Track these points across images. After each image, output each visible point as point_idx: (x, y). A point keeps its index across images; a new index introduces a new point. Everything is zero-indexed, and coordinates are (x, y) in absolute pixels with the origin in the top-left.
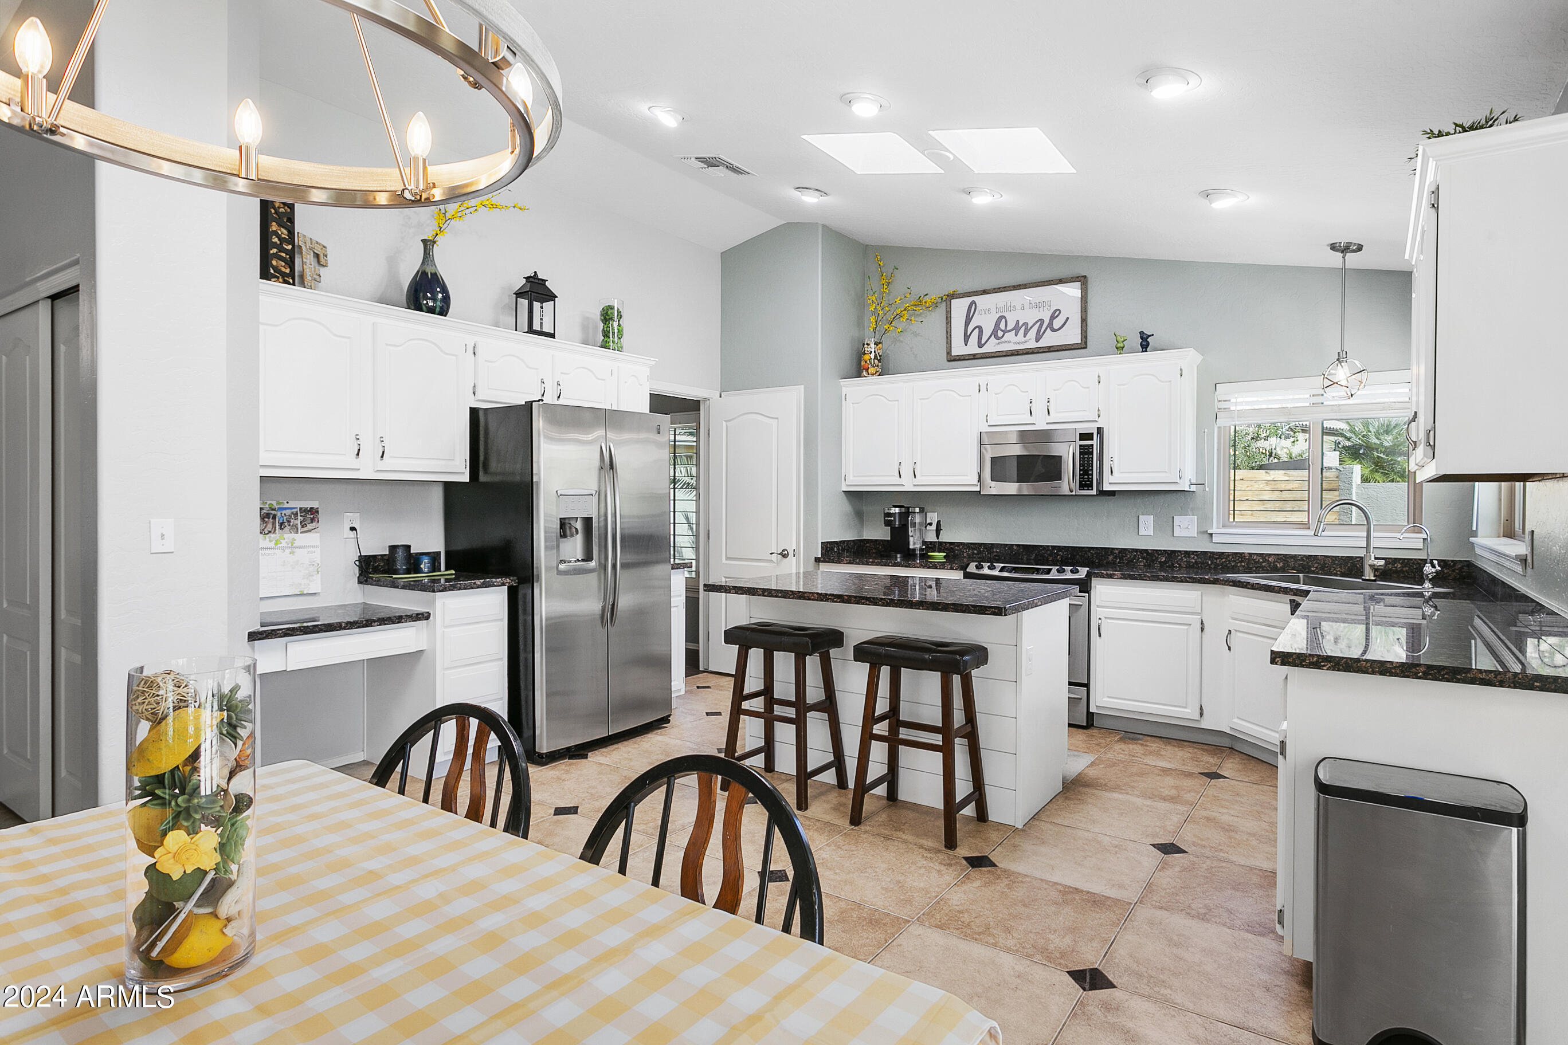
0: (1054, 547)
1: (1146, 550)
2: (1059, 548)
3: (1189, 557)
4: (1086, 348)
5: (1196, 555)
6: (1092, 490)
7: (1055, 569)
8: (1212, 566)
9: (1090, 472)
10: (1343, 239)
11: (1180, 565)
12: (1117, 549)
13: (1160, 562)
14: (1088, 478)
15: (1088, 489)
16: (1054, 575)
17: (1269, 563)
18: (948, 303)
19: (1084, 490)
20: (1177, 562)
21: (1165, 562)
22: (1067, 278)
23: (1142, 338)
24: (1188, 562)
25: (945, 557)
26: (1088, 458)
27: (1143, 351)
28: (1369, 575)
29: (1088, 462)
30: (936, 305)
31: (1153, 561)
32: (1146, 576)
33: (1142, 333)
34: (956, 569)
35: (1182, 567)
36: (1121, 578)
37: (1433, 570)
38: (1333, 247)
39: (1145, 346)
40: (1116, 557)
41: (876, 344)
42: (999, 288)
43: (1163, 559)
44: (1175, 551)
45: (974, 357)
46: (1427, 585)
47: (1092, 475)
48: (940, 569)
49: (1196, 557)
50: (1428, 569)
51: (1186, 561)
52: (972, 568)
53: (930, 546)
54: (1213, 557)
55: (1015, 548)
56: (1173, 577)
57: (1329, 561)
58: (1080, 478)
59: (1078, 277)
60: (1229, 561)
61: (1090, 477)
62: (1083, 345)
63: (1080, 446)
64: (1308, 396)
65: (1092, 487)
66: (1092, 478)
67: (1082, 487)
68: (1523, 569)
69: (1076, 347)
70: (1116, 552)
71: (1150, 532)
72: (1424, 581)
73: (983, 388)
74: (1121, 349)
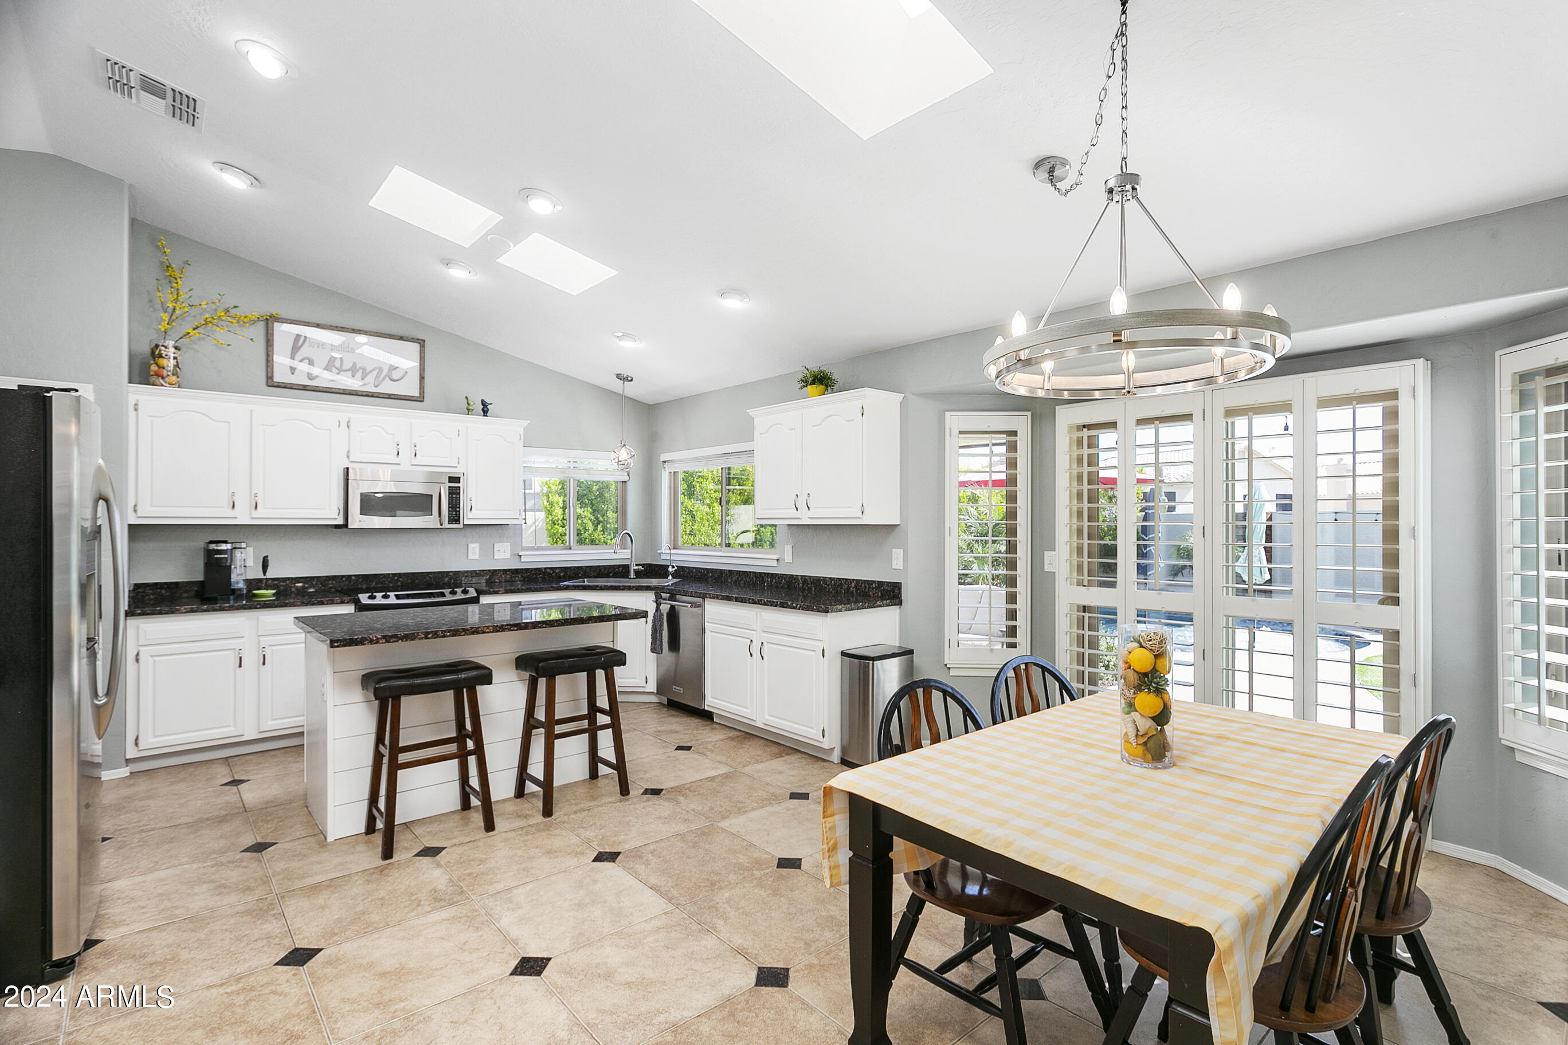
0: (394, 575)
1: (474, 571)
2: (399, 575)
3: (506, 573)
4: (422, 401)
6: (460, 524)
7: (447, 591)
8: (522, 579)
9: (458, 509)
10: (625, 373)
12: (451, 572)
14: (456, 514)
15: (456, 524)
16: (449, 597)
17: (556, 573)
18: (270, 325)
19: (452, 524)
20: (498, 578)
21: (489, 579)
22: (408, 338)
23: (482, 404)
24: (505, 578)
25: (274, 595)
26: (456, 498)
27: (484, 416)
28: (632, 575)
29: (456, 500)
30: (253, 322)
32: (522, 589)
33: (483, 401)
34: (348, 603)
35: (501, 582)
36: (504, 593)
37: (674, 569)
38: (618, 376)
39: (485, 412)
40: (450, 579)
41: (176, 348)
42: (337, 327)
44: (496, 570)
45: (305, 388)
46: (670, 577)
47: (459, 511)
48: (327, 604)
49: (511, 573)
50: (670, 569)
52: (364, 598)
53: (253, 584)
54: (522, 572)
55: (353, 578)
56: (541, 588)
57: (588, 570)
58: (449, 514)
59: (418, 339)
60: (532, 574)
62: (420, 399)
63: (449, 487)
64: (566, 462)
65: (459, 521)
66: (459, 514)
67: (451, 521)
68: (775, 564)
69: (415, 399)
70: (451, 574)
71: (477, 557)
72: (668, 576)
73: (344, 425)
74: (469, 411)
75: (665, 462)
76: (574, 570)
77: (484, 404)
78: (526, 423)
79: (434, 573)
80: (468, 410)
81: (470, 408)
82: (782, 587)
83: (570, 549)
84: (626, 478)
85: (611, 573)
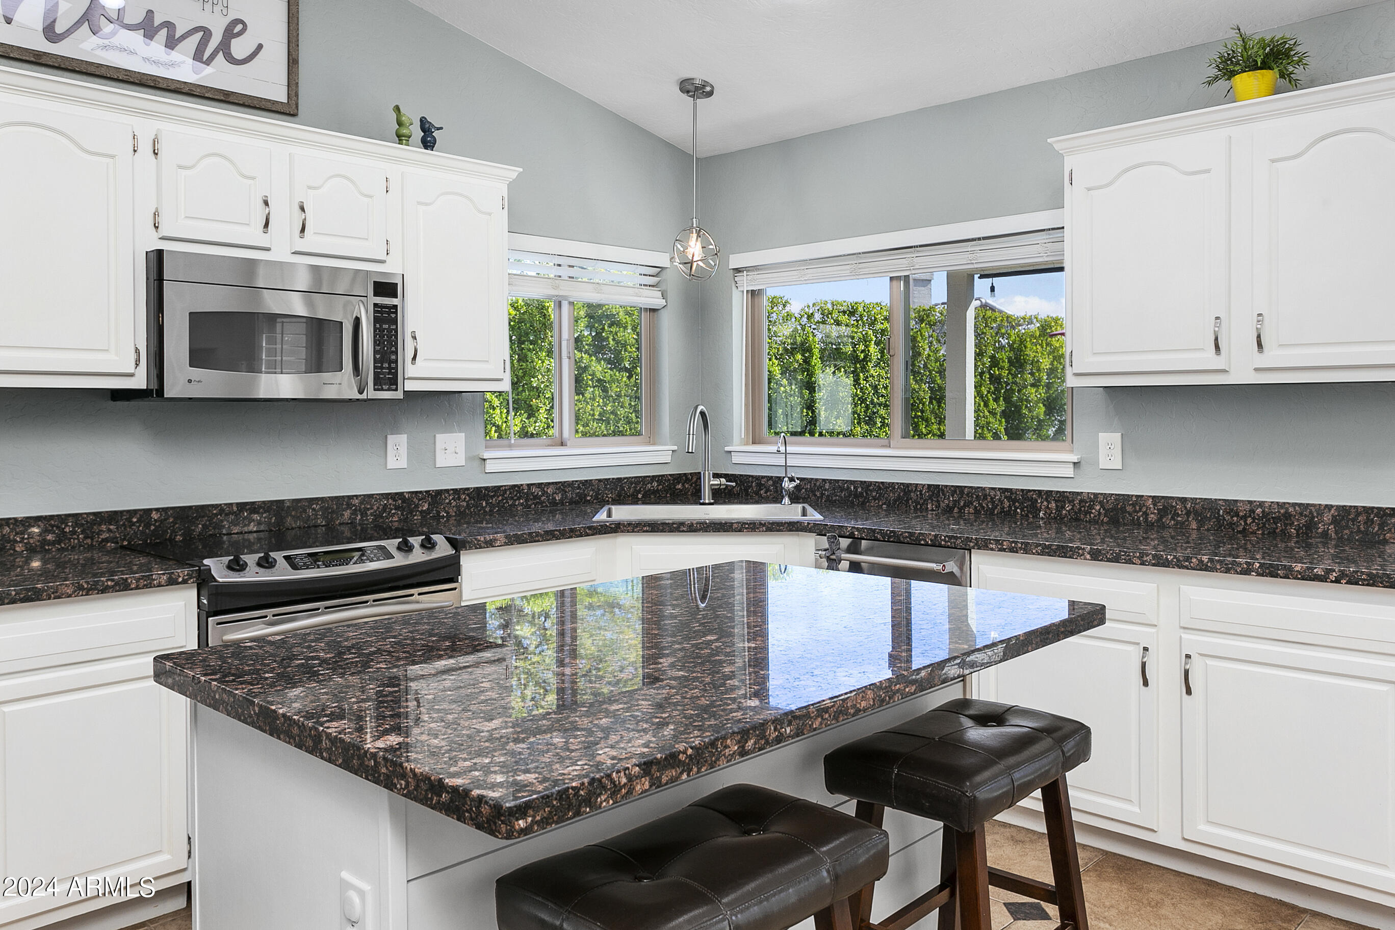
1: (400, 495)
3: (459, 498)
4: (296, 113)
5: (468, 495)
6: (396, 390)
8: (488, 509)
9: (393, 357)
10: (701, 77)
11: (447, 513)
13: (422, 512)
14: (389, 367)
15: (389, 390)
19: (382, 390)
20: (444, 508)
21: (428, 511)
24: (458, 507)
26: (389, 330)
28: (707, 496)
29: (390, 337)
31: (411, 512)
35: (451, 516)
37: (793, 484)
40: (354, 513)
43: (426, 507)
45: (37, 59)
46: (786, 501)
47: (396, 361)
49: (467, 498)
50: (787, 485)
51: (456, 506)
52: (215, 570)
54: (488, 494)
55: (155, 516)
57: (601, 486)
58: (375, 367)
60: (506, 498)
61: (393, 365)
62: (291, 107)
63: (376, 305)
65: (396, 384)
66: (396, 368)
67: (379, 383)
68: (1069, 471)
69: (279, 108)
70: (356, 502)
71: (403, 463)
72: (783, 497)
73: (145, 148)
74: (401, 138)
75: (738, 270)
76: (579, 488)
77: (426, 128)
78: (513, 172)
79: (322, 499)
80: (398, 136)
81: (405, 131)
82: (1094, 522)
83: (562, 444)
84: (658, 302)
85: (639, 492)
